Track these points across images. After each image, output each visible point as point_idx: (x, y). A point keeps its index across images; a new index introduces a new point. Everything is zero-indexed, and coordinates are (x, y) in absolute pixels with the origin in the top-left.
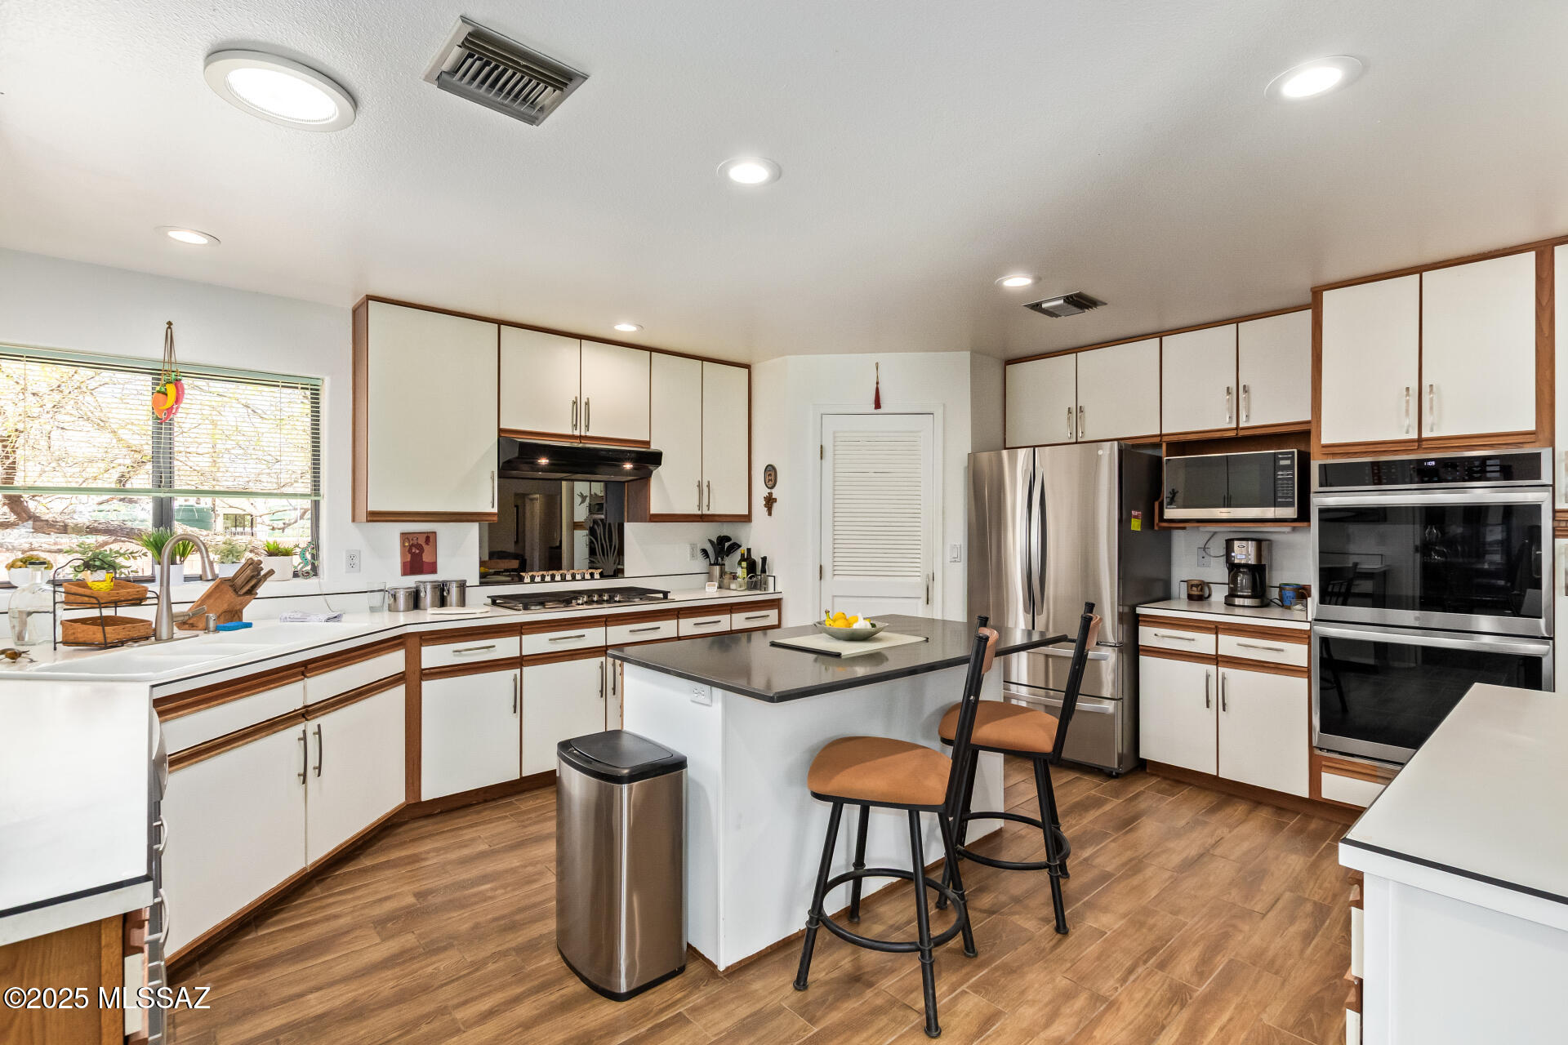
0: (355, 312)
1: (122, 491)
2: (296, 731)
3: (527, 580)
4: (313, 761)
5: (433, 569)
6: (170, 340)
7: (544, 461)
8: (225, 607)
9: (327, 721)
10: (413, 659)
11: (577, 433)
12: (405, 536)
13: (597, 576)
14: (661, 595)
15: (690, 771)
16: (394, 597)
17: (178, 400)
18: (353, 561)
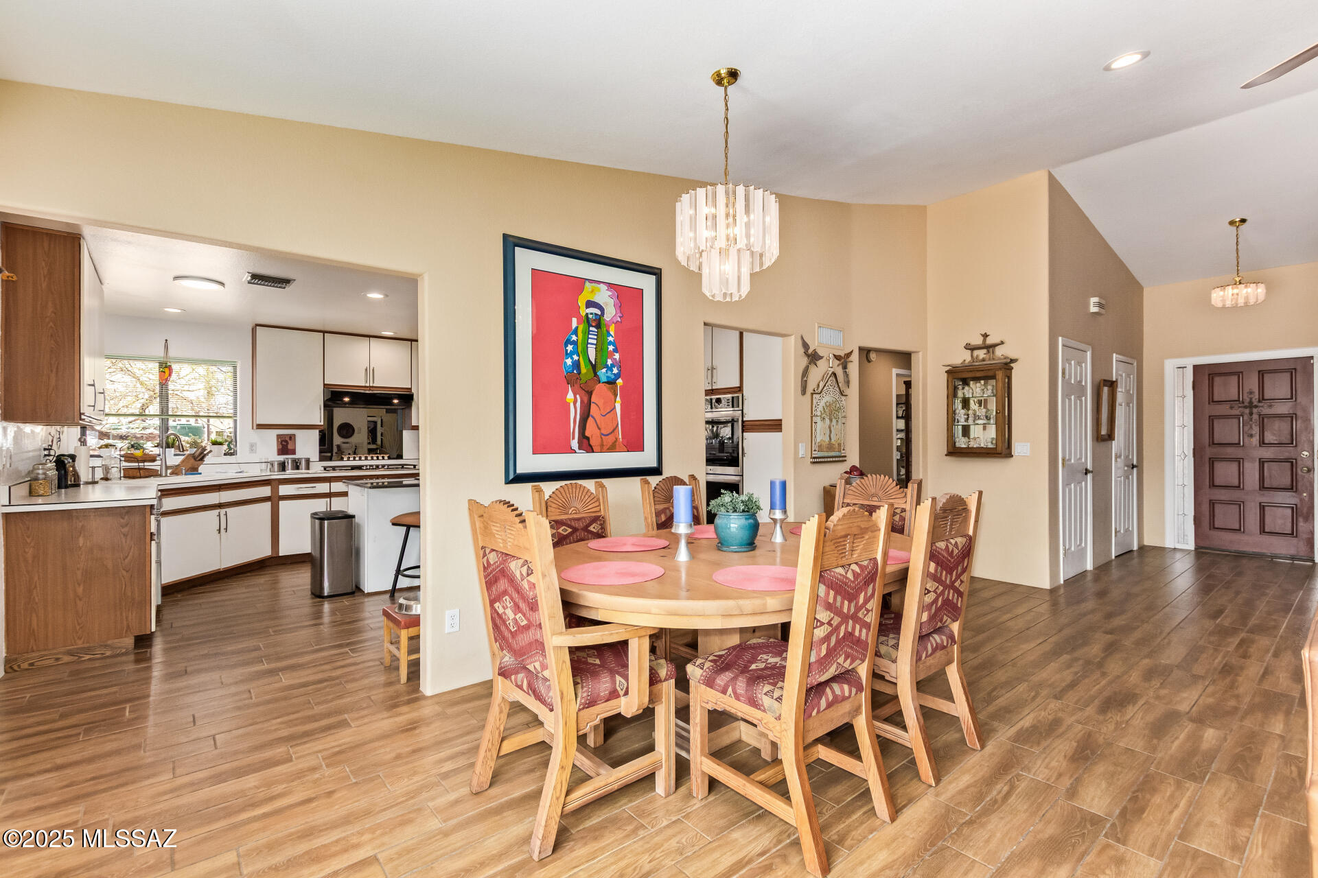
0: (253, 329)
1: (142, 415)
2: (216, 512)
3: (345, 459)
4: (223, 526)
5: (293, 452)
6: (166, 347)
7: (347, 399)
8: (190, 466)
9: (230, 511)
10: (275, 490)
11: (368, 385)
12: (279, 436)
13: (386, 458)
14: (412, 467)
15: (357, 519)
16: (272, 465)
17: (170, 375)
18: (252, 448)
